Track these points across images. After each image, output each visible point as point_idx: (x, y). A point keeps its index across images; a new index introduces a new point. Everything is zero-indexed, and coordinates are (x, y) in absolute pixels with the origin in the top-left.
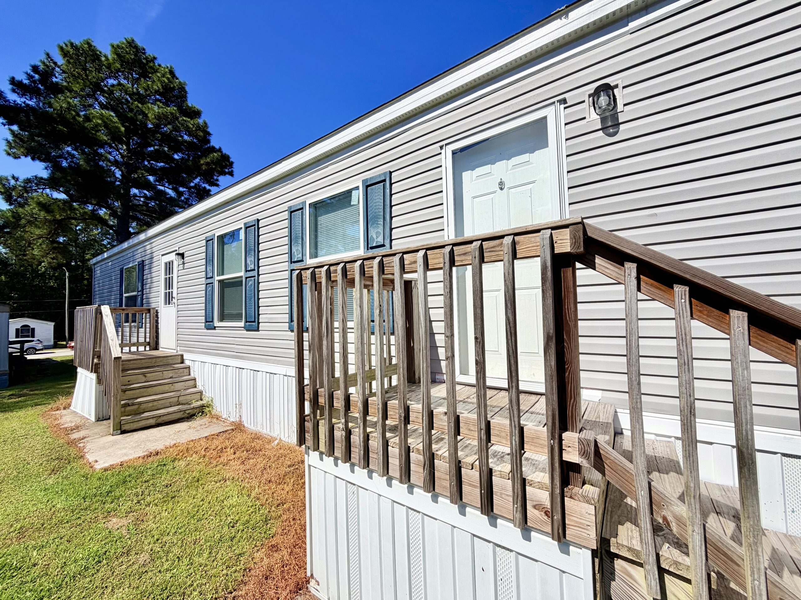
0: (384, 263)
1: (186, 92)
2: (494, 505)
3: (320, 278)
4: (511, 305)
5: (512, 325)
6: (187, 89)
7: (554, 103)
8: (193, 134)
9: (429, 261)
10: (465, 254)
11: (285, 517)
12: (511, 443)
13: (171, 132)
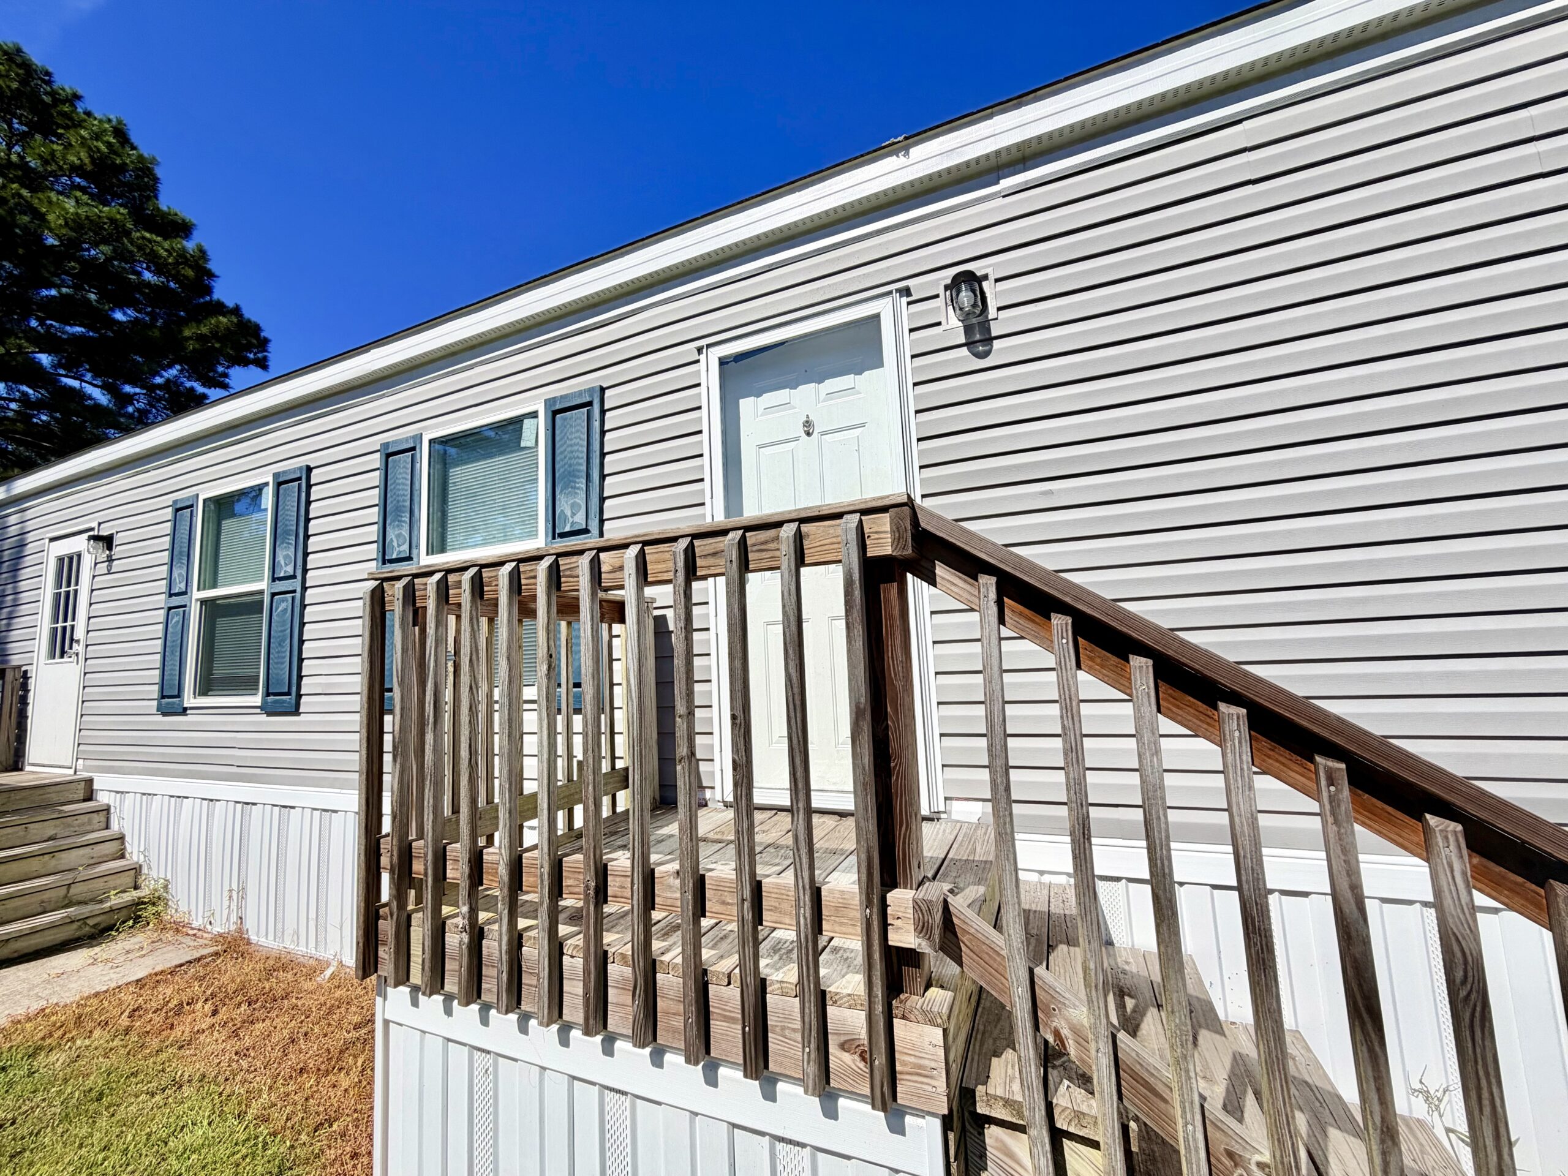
0: (562, 568)
1: (156, 180)
2: (770, 1054)
3: (424, 598)
4: (794, 652)
5: (796, 690)
6: (159, 172)
7: (890, 292)
8: (169, 271)
9: (649, 567)
10: (714, 554)
11: (331, 1154)
12: (798, 923)
13: (109, 260)
